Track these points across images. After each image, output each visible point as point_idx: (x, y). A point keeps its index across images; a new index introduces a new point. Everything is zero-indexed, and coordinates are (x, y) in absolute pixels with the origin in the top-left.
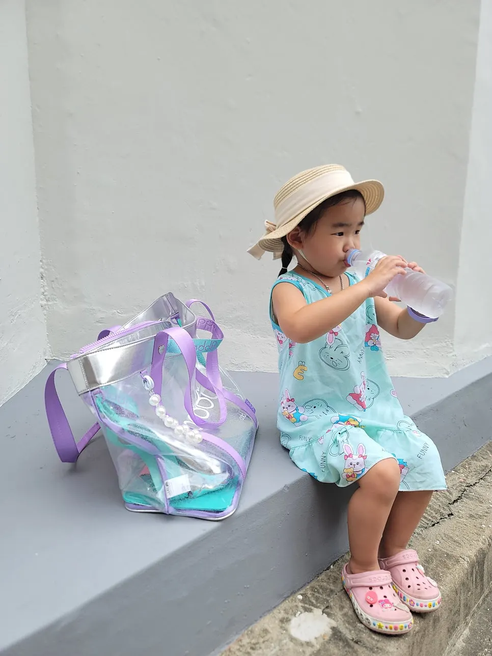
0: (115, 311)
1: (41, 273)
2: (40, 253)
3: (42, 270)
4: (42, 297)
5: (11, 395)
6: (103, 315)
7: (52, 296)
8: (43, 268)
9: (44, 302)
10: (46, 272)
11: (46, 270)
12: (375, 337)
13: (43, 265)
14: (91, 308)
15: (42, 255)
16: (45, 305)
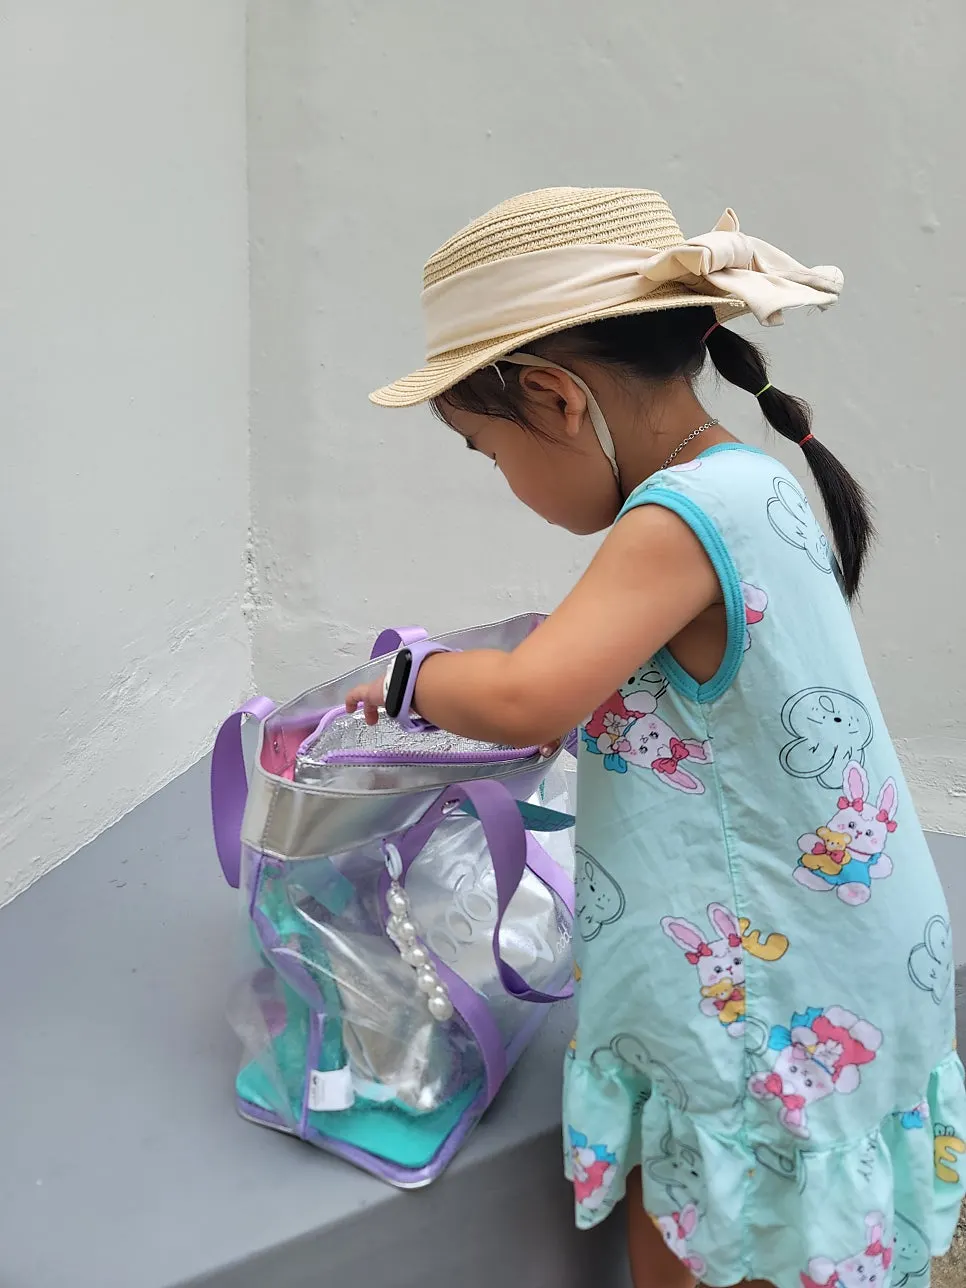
1: (249, 551)
2: (250, 514)
3: (250, 546)
4: (247, 595)
5: (155, 788)
6: (351, 639)
7: (266, 595)
8: (252, 542)
9: (250, 606)
10: (258, 549)
11: (257, 545)
12: (616, 725)
13: (252, 536)
14: (330, 622)
15: (252, 519)
16: (252, 611)
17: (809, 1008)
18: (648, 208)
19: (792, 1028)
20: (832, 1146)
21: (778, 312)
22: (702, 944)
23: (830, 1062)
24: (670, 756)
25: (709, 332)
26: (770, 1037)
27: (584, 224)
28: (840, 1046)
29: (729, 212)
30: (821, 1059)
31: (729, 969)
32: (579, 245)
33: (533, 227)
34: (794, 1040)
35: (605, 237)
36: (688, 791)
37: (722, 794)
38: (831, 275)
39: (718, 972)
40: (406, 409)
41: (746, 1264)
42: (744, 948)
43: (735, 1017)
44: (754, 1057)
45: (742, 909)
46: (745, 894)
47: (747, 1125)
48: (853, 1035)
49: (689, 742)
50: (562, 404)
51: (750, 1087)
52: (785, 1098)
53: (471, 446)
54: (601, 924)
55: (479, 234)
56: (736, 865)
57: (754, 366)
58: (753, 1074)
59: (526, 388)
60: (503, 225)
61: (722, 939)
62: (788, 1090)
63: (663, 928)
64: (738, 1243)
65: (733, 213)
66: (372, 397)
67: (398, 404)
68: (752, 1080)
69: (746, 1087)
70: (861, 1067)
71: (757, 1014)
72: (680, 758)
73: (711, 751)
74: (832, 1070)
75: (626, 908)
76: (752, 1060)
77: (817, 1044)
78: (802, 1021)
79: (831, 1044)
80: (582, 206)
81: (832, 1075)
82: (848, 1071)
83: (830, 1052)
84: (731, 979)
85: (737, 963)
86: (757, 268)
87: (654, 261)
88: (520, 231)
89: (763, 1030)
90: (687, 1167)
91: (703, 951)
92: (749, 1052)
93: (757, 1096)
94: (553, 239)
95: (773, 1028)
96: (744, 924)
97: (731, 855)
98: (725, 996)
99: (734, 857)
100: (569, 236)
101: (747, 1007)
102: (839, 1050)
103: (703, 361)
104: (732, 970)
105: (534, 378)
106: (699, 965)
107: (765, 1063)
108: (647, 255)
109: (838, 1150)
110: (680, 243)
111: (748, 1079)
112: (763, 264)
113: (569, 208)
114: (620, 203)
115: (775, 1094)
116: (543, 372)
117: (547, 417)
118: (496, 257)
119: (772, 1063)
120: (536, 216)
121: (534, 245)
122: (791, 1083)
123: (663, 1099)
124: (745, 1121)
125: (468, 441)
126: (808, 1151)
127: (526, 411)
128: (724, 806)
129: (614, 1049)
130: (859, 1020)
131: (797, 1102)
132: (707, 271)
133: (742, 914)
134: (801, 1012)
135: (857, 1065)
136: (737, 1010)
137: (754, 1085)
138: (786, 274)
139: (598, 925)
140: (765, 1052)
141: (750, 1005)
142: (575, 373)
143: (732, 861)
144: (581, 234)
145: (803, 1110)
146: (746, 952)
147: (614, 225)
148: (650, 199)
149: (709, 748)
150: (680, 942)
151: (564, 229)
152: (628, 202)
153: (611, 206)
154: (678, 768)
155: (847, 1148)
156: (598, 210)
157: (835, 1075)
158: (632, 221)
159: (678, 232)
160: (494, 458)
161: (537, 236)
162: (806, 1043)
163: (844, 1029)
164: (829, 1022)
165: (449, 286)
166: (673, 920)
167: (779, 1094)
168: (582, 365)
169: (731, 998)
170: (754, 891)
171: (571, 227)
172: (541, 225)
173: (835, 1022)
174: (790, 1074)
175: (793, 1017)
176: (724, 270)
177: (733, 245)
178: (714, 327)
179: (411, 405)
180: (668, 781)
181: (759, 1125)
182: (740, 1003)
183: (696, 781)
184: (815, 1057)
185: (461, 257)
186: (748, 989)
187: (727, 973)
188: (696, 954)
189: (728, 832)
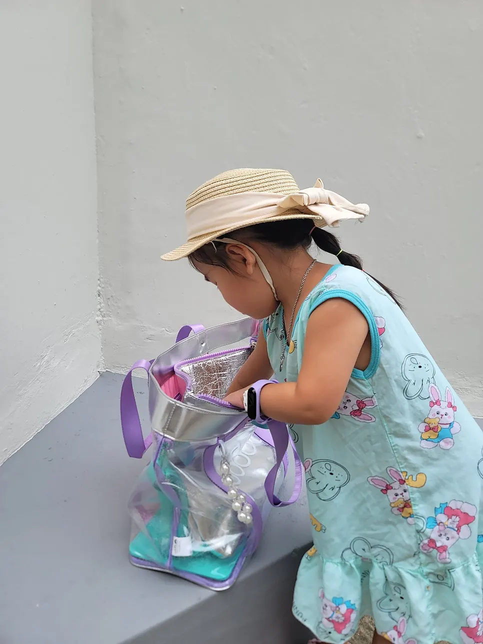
0: (164, 329)
1: (99, 291)
2: (99, 272)
3: (99, 288)
4: (99, 313)
5: (59, 411)
6: (152, 333)
7: (108, 313)
8: (100, 286)
9: (100, 318)
10: (103, 290)
11: (103, 288)
13: (100, 283)
14: (142, 325)
15: (100, 275)
16: (101, 320)
17: (441, 504)
18: (283, 177)
19: (436, 516)
20: (463, 563)
21: (337, 221)
22: (387, 485)
23: (455, 526)
24: (358, 408)
25: (312, 230)
26: (427, 523)
27: (253, 183)
28: (458, 517)
29: (319, 180)
30: (451, 526)
31: (402, 494)
32: (251, 192)
33: (231, 185)
34: (438, 522)
35: (262, 189)
36: (368, 421)
37: (384, 420)
38: (364, 208)
39: (396, 495)
40: (175, 261)
41: (433, 634)
42: (407, 484)
43: (409, 515)
44: (421, 534)
45: (402, 468)
46: (402, 461)
47: (422, 565)
48: (462, 511)
49: (366, 399)
50: (245, 260)
51: (421, 548)
52: (438, 548)
53: (207, 279)
54: (340, 487)
55: (208, 187)
56: (396, 449)
57: (334, 244)
58: (421, 541)
59: (229, 253)
60: (218, 183)
61: (396, 482)
62: (439, 544)
63: (369, 482)
64: (428, 624)
65: (321, 181)
66: (162, 257)
67: (172, 259)
68: (422, 544)
69: (419, 548)
70: (470, 525)
71: (418, 513)
72: (362, 408)
73: (376, 400)
74: (456, 529)
75: (351, 477)
76: (420, 535)
77: (448, 519)
78: (439, 510)
79: (454, 517)
80: (252, 176)
81: (457, 531)
82: (464, 528)
83: (454, 521)
84: (404, 499)
85: (405, 492)
86: (331, 204)
87: (283, 199)
88: (226, 186)
89: (423, 521)
90: (398, 595)
91: (388, 488)
92: (418, 532)
93: (425, 552)
94: (239, 189)
95: (427, 519)
96: (405, 474)
97: (392, 445)
98: (402, 506)
99: (394, 446)
100: (246, 188)
101: (414, 511)
102: (458, 519)
103: (311, 242)
104: (403, 494)
105: (232, 249)
106: (388, 494)
107: (426, 535)
108: (280, 197)
109: (466, 565)
110: (296, 192)
111: (419, 544)
112: (333, 202)
113: (247, 177)
114: (269, 175)
115: (433, 548)
116: (236, 246)
117: (239, 266)
118: (215, 197)
119: (429, 534)
120: (232, 180)
121: (232, 192)
122: (440, 541)
123: (381, 565)
124: (421, 564)
125: (206, 277)
126: (452, 569)
127: (229, 264)
128: (385, 424)
129: (352, 549)
130: (463, 503)
131: (444, 549)
132: (306, 204)
133: (403, 470)
134: (438, 506)
135: (468, 524)
136: (409, 512)
137: (422, 547)
138: (345, 206)
139: (338, 488)
140: (425, 531)
141: (415, 510)
142: (250, 247)
143: (393, 448)
144: (252, 187)
145: (447, 551)
146: (408, 486)
147: (266, 184)
148: (283, 173)
149: (375, 399)
150: (377, 486)
151: (244, 185)
152: (272, 175)
153: (265, 176)
154: (362, 413)
155: (469, 563)
156: (259, 178)
157: (458, 531)
158: (274, 182)
159: (297, 188)
160: (217, 285)
161: (233, 188)
162: (443, 521)
163: (458, 509)
164: (451, 508)
165: (196, 208)
166: (372, 478)
167: (435, 547)
168: (253, 243)
169: (405, 506)
170: (406, 459)
171: (247, 184)
172: (234, 183)
173: (454, 508)
174: (439, 538)
175: (435, 510)
176: (316, 204)
177: (319, 194)
178: (314, 228)
179: (175, 260)
180: (359, 419)
181: (428, 564)
182: (410, 509)
183: (371, 416)
184: (449, 526)
185: (200, 197)
186: (412, 503)
187: (401, 496)
188: (385, 490)
189: (389, 435)
